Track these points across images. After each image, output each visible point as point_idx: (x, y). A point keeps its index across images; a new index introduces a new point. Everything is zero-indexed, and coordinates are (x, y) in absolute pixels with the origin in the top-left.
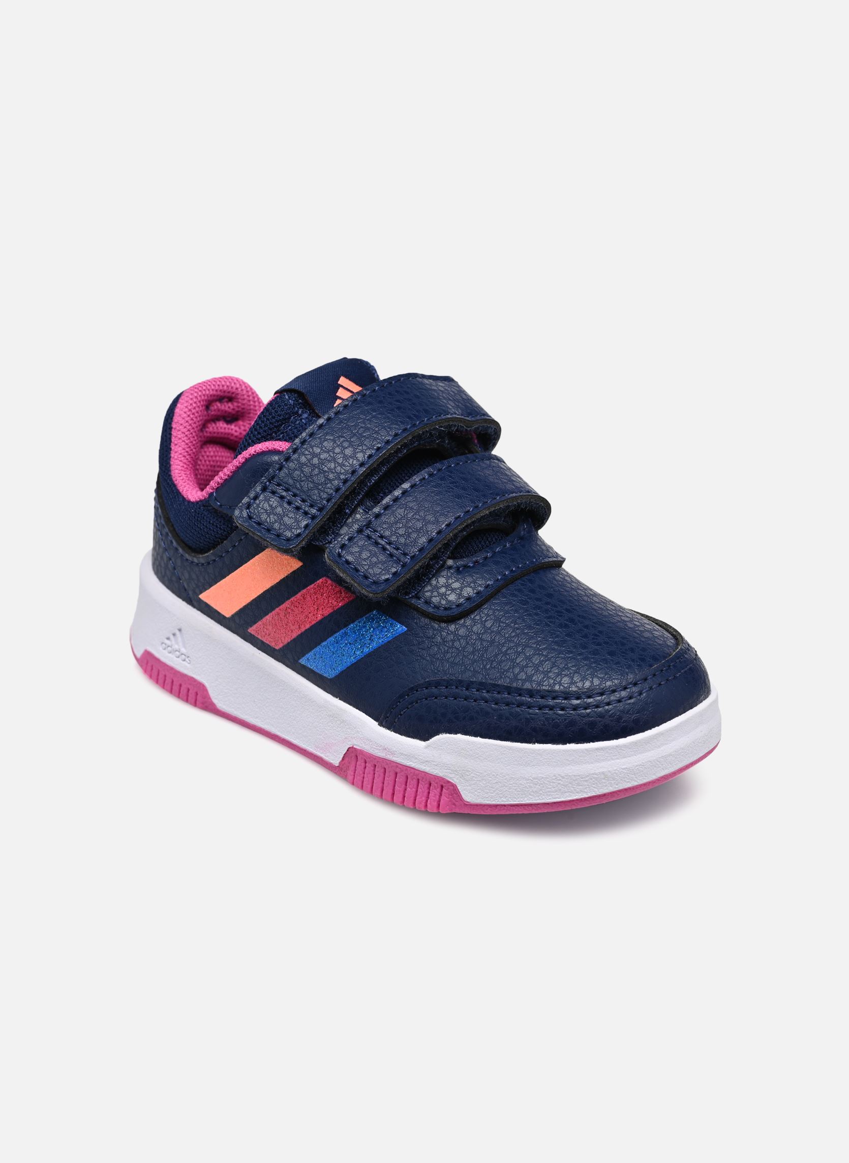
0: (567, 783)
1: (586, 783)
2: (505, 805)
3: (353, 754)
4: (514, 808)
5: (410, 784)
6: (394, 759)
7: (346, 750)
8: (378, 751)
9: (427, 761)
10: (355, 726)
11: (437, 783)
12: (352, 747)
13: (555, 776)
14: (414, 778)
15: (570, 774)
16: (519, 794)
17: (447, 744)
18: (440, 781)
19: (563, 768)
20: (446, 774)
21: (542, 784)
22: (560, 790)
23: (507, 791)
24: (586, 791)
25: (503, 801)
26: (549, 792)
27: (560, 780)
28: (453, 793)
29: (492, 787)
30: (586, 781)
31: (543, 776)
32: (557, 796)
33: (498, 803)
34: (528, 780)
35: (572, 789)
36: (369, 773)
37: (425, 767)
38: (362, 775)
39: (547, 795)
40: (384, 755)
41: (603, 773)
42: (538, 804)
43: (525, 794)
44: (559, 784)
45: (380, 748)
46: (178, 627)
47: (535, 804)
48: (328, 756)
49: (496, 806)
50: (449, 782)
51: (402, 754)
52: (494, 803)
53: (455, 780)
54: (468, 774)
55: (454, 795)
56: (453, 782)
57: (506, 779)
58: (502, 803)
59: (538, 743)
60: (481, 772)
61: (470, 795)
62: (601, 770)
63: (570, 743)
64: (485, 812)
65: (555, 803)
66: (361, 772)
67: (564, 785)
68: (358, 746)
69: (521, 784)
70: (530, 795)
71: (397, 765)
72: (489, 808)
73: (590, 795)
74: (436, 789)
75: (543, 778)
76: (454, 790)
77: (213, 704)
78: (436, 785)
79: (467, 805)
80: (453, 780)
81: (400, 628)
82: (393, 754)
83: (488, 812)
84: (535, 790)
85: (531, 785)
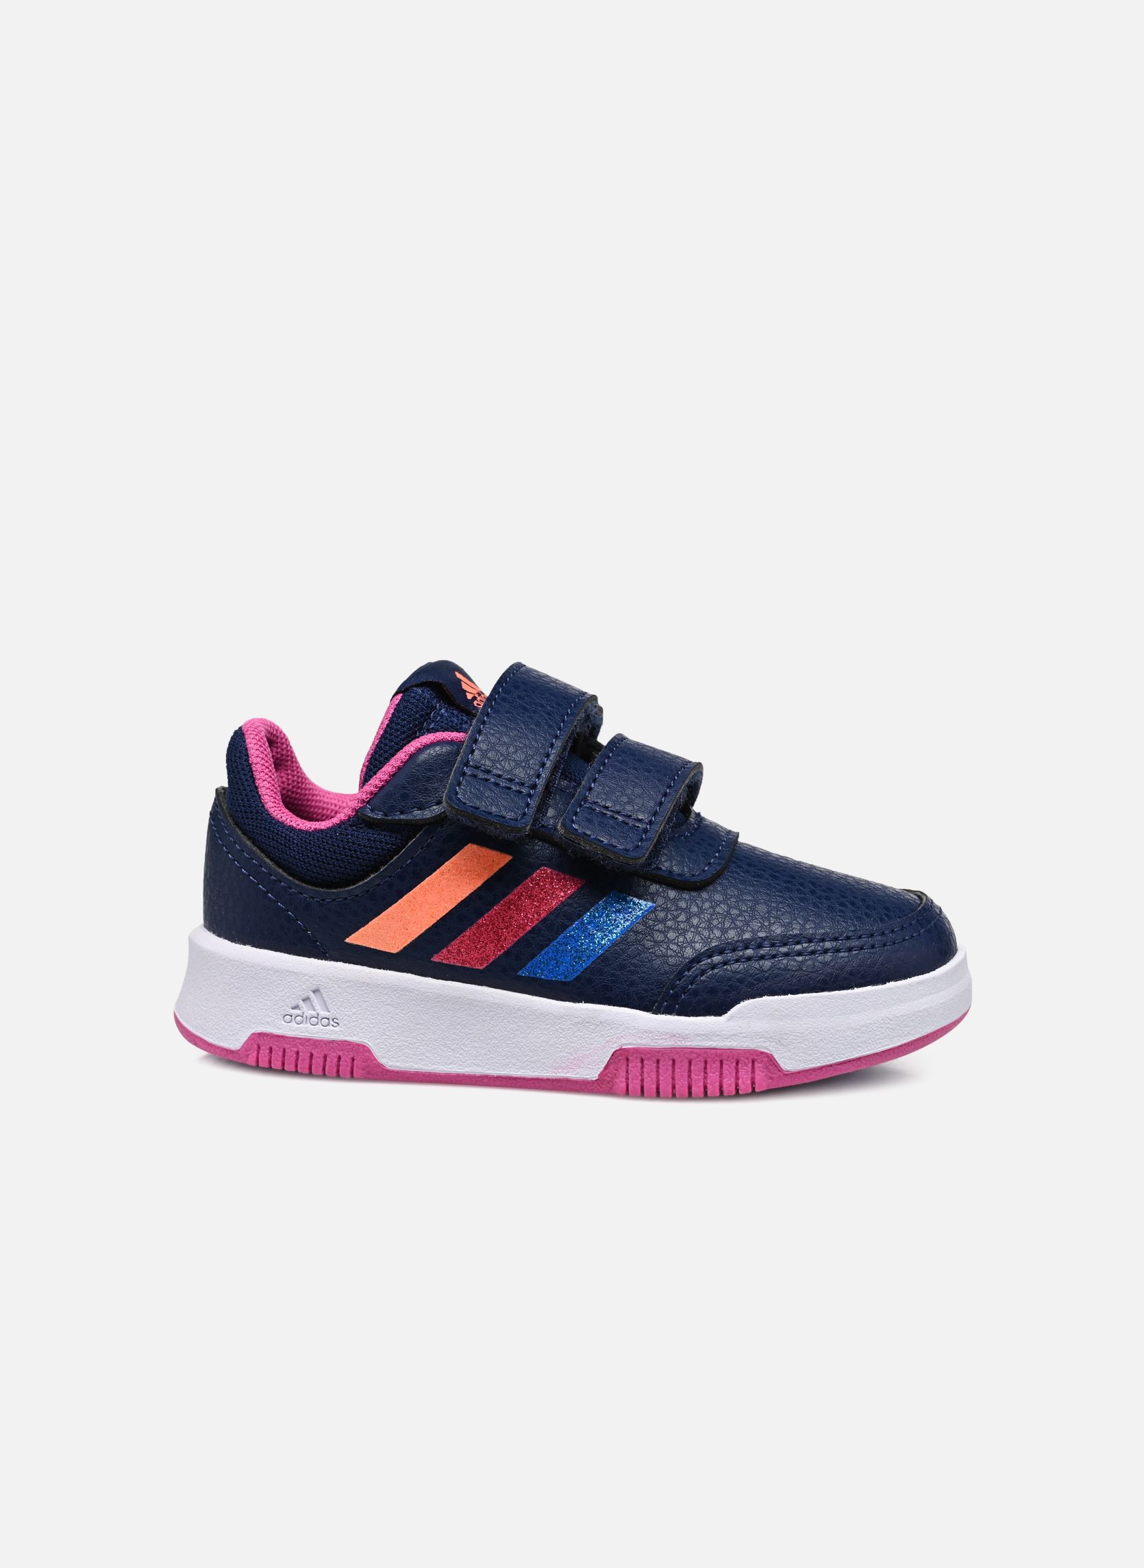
0: (895, 1026)
1: (912, 1024)
2: (831, 1066)
3: (622, 1057)
4: (841, 1066)
5: (711, 1068)
6: (688, 1044)
7: (610, 1056)
8: (662, 1041)
9: (733, 1035)
10: (621, 1023)
11: (747, 1058)
12: (621, 1049)
13: (883, 1019)
14: (716, 1060)
15: (897, 1015)
16: (846, 1049)
17: (756, 1009)
18: (751, 1055)
19: (890, 1009)
20: (759, 1044)
21: (870, 1031)
22: (889, 1035)
23: (832, 1047)
24: (912, 1032)
25: (829, 1061)
26: (878, 1039)
27: (888, 1023)
28: (768, 1065)
29: (816, 1047)
30: (912, 1021)
31: (870, 1021)
32: (886, 1043)
33: (824, 1064)
34: (856, 1029)
35: (900, 1032)
36: (652, 1071)
37: (731, 1043)
38: (640, 1078)
39: (876, 1043)
40: (673, 1043)
41: (926, 1010)
42: (868, 1056)
43: (853, 1047)
44: (888, 1028)
45: (666, 1037)
46: (314, 988)
47: (864, 1057)
48: (578, 1073)
49: (821, 1068)
50: (762, 1053)
51: (698, 1035)
52: (819, 1065)
53: (770, 1048)
54: (786, 1037)
55: (770, 1067)
56: (768, 1052)
57: (830, 1034)
58: (829, 1063)
59: (857, 987)
60: (802, 1031)
61: (789, 1062)
62: (925, 1006)
63: (889, 982)
64: (810, 1079)
65: (884, 1052)
66: (638, 1074)
67: (892, 1029)
68: (630, 1044)
69: (848, 1036)
70: (859, 1047)
71: (692, 1050)
72: (814, 1073)
73: (917, 1036)
74: (746, 1065)
75: (871, 1023)
76: (770, 1060)
77: (379, 1066)
78: (746, 1060)
79: (788, 1074)
80: (768, 1049)
81: (645, 905)
82: (685, 1038)
83: (814, 1078)
84: (863, 1040)
85: (859, 1034)
